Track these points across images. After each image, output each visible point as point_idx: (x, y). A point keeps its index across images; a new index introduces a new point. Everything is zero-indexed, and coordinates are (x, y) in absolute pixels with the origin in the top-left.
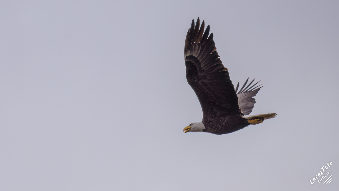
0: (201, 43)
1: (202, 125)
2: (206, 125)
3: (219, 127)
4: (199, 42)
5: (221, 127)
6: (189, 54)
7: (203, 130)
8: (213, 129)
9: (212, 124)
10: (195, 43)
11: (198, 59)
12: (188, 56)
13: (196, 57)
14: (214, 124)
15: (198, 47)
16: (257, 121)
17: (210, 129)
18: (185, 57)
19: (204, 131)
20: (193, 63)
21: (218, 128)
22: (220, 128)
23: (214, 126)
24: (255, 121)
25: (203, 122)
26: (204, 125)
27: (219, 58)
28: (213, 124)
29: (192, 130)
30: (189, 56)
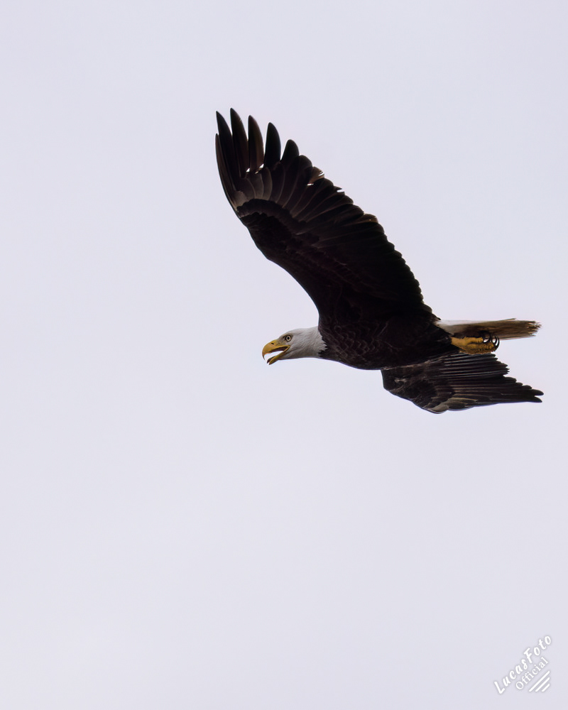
0: (267, 168)
1: (317, 337)
2: (329, 339)
3: (365, 347)
4: (262, 166)
5: (371, 347)
6: (243, 199)
7: (319, 353)
8: (347, 352)
9: (343, 337)
10: (248, 170)
11: (276, 202)
12: (241, 204)
13: (267, 199)
14: (348, 338)
15: (261, 178)
16: (476, 343)
17: (337, 350)
18: (236, 210)
19: (324, 355)
20: (264, 215)
21: (360, 352)
22: (366, 349)
23: (349, 343)
24: (472, 343)
25: (319, 329)
26: (321, 336)
27: (338, 191)
28: (345, 337)
29: (291, 353)
30: (245, 204)
